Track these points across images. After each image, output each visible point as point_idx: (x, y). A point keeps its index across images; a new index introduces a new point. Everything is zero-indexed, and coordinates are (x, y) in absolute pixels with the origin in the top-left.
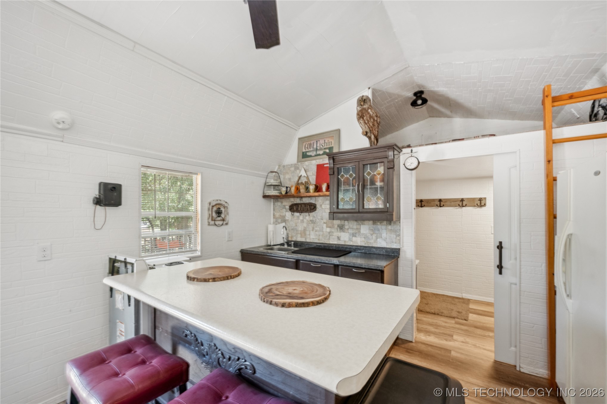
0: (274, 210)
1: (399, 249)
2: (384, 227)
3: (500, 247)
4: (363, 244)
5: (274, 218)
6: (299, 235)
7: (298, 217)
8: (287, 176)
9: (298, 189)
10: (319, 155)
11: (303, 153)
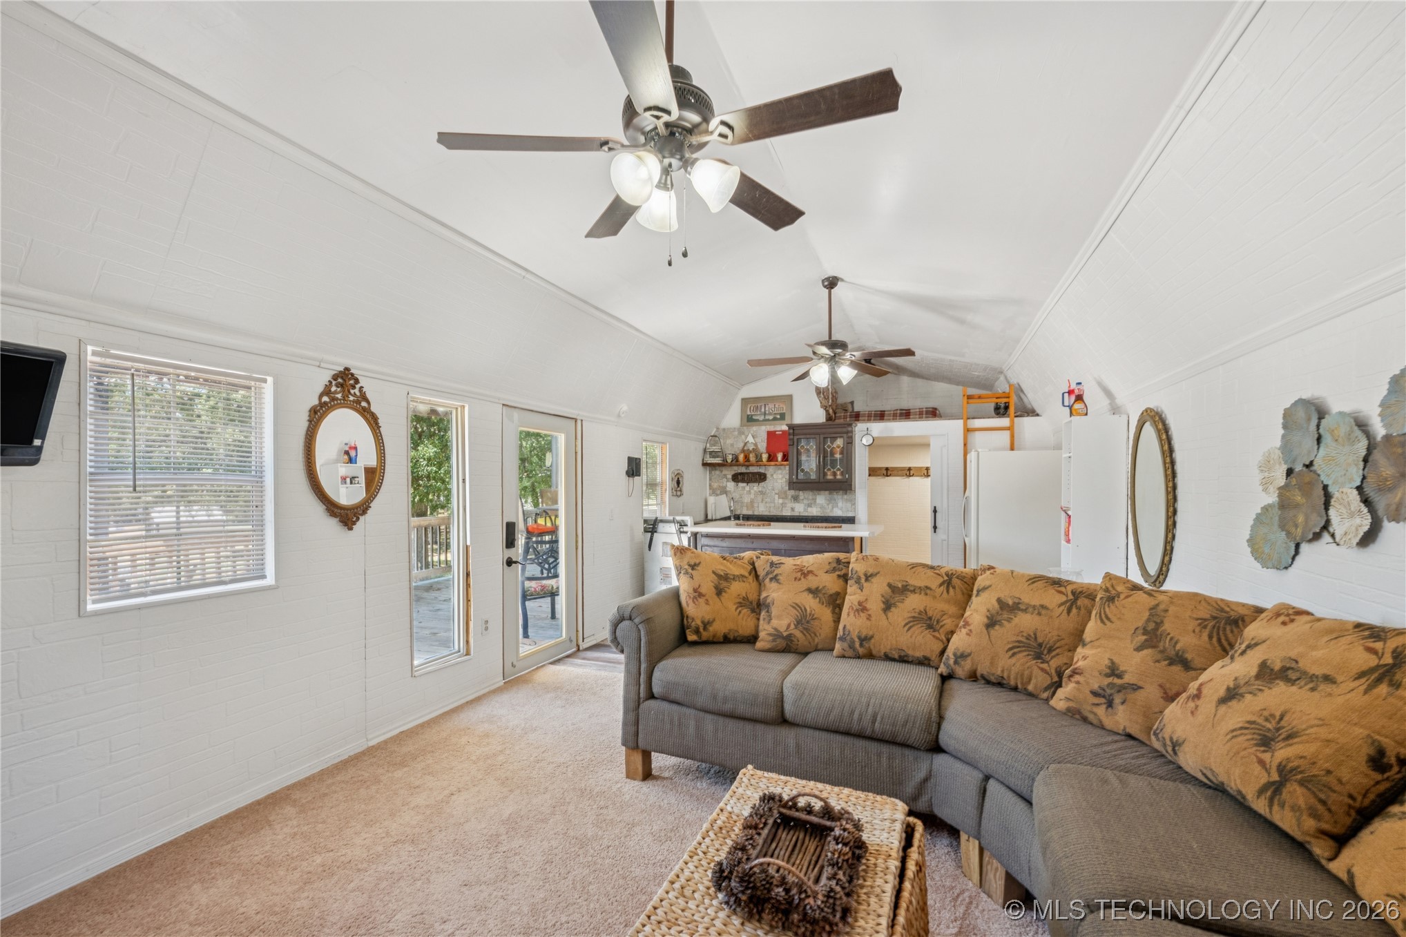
0: (710, 479)
1: (854, 517)
2: (840, 497)
3: (935, 511)
4: (819, 514)
5: (710, 489)
6: (745, 508)
7: (744, 488)
8: (729, 442)
9: (747, 458)
10: (768, 420)
11: (748, 416)
